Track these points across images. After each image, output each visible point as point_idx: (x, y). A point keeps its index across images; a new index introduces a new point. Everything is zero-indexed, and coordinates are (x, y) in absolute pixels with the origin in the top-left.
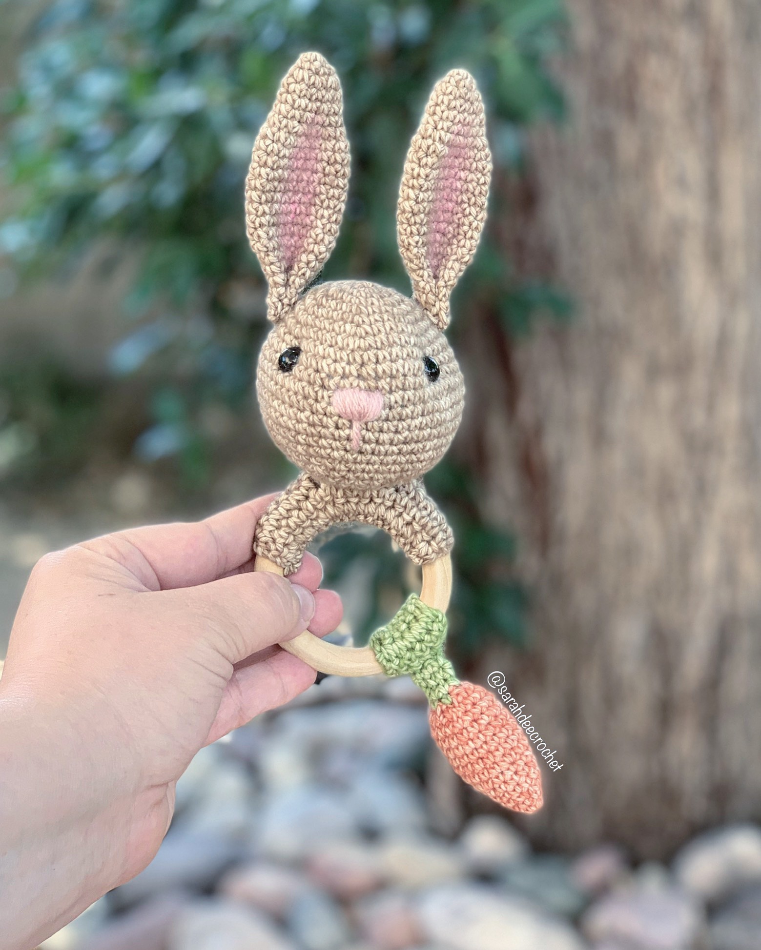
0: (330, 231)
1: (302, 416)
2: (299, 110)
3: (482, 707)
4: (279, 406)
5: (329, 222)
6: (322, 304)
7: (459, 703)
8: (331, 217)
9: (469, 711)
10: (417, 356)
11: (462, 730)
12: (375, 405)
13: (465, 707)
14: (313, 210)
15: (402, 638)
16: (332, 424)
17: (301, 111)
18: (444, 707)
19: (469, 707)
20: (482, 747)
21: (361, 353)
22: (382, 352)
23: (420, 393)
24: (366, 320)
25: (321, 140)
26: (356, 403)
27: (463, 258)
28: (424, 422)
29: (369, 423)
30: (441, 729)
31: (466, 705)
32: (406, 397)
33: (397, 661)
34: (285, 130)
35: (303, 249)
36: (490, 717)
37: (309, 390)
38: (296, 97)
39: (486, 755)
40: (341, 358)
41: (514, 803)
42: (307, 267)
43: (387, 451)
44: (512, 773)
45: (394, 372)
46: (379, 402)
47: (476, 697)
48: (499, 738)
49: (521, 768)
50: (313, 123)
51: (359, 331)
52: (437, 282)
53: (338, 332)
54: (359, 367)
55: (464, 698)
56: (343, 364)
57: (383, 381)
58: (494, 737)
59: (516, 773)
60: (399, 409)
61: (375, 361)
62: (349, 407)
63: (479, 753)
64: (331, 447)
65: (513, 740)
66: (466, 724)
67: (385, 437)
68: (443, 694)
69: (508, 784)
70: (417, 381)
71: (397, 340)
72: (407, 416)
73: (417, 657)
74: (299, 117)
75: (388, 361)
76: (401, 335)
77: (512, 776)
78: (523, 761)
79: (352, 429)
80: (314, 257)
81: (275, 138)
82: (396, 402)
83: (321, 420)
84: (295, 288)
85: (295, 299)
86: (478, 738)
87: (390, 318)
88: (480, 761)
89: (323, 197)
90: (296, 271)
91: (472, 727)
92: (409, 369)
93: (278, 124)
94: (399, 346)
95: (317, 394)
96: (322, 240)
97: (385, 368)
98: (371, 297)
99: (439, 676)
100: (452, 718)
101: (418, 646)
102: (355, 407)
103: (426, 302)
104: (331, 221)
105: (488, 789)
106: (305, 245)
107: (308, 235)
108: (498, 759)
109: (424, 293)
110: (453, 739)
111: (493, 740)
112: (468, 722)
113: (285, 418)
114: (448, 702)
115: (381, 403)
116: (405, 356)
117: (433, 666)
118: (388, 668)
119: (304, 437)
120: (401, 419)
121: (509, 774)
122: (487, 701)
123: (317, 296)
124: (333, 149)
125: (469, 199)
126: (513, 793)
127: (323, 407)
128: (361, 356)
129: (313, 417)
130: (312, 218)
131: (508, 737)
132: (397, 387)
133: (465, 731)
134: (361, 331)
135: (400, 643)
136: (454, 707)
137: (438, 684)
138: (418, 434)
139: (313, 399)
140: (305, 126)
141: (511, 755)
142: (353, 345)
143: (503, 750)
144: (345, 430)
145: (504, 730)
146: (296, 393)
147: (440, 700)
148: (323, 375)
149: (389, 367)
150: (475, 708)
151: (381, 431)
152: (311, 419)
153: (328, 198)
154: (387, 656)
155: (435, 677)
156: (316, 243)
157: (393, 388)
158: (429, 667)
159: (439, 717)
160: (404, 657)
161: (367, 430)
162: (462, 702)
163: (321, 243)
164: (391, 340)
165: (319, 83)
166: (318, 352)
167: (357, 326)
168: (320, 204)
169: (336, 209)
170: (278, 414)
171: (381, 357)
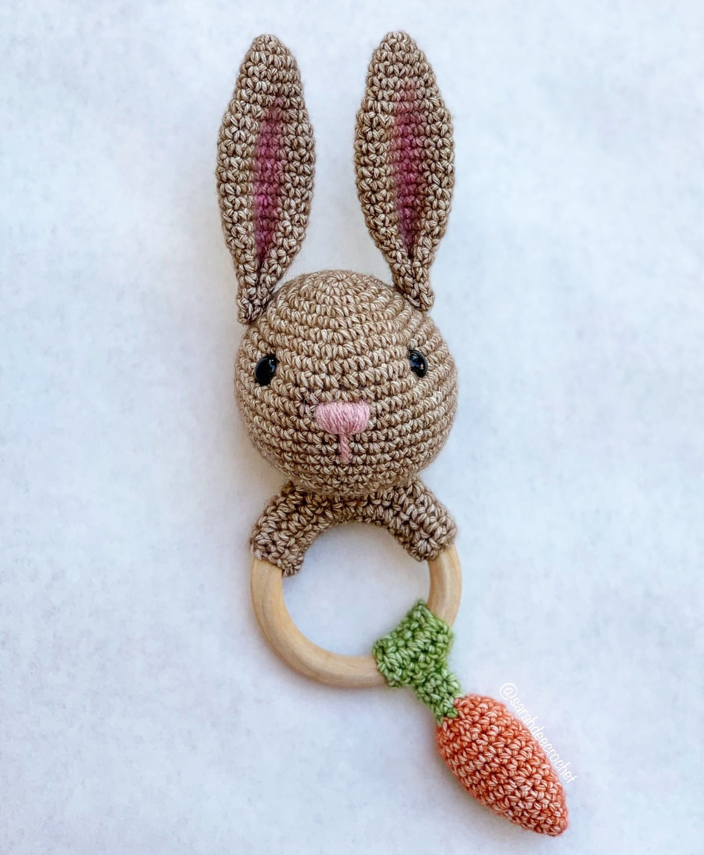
0: (298, 221)
1: (285, 434)
2: (261, 94)
3: (490, 718)
4: (260, 422)
5: (297, 213)
6: (294, 307)
7: (465, 715)
8: (299, 207)
9: (477, 722)
10: (400, 355)
11: (471, 743)
12: (361, 416)
13: (473, 719)
14: (279, 200)
15: (406, 647)
16: (319, 441)
17: (263, 95)
18: (450, 722)
19: (477, 718)
20: (493, 761)
21: (341, 361)
22: (363, 358)
23: (408, 396)
24: (343, 323)
25: (282, 124)
26: (341, 418)
27: (432, 231)
28: (416, 425)
29: (357, 435)
30: (449, 746)
31: (473, 716)
32: (393, 403)
33: (400, 672)
34: (249, 115)
35: (272, 245)
36: (500, 727)
37: (289, 405)
38: (256, 79)
39: (500, 769)
40: (320, 369)
41: (536, 822)
42: (277, 264)
43: (379, 460)
44: (529, 789)
45: (378, 378)
46: (365, 413)
47: (483, 708)
48: (512, 750)
49: (539, 783)
50: (274, 106)
51: (337, 337)
52: (412, 262)
53: (314, 339)
54: (340, 377)
55: (471, 709)
56: (323, 375)
57: (366, 389)
58: (506, 749)
59: (534, 788)
60: (388, 416)
61: (356, 368)
62: (334, 423)
63: (491, 767)
64: (320, 464)
65: (527, 752)
66: (475, 736)
67: (375, 447)
68: (449, 708)
69: (527, 802)
70: (404, 383)
71: (378, 343)
72: (397, 423)
73: (421, 669)
74: (261, 101)
75: (370, 367)
76: (381, 336)
77: (529, 791)
78: (541, 774)
79: (340, 443)
80: (285, 252)
81: (241, 125)
82: (383, 410)
83: (306, 437)
84: (266, 287)
85: (267, 299)
86: (489, 751)
87: (368, 318)
88: (493, 777)
89: (289, 185)
90: (266, 269)
91: (482, 739)
92: (394, 372)
93: (240, 109)
94: (380, 349)
95: (298, 410)
96: (291, 233)
97: (368, 376)
98: (346, 294)
99: (443, 690)
100: (460, 732)
101: (422, 657)
102: (340, 423)
103: (403, 286)
104: (299, 212)
105: (505, 809)
106: (274, 240)
107: (276, 228)
108: (512, 774)
109: (400, 276)
110: (462, 754)
111: (505, 752)
112: (477, 735)
113: (268, 435)
114: (454, 716)
115: (368, 413)
116: (388, 359)
117: (436, 679)
118: (389, 679)
119: (290, 454)
120: (391, 426)
121: (526, 790)
122: (496, 712)
123: (289, 296)
124: (296, 132)
125: (429, 166)
126: (532, 811)
127: (306, 424)
128: (341, 365)
129: (297, 435)
130: (280, 209)
131: (521, 748)
132: (383, 393)
133: (474, 744)
134: (338, 337)
135: (404, 652)
136: (461, 719)
137: (443, 698)
138: (410, 437)
139: (295, 416)
140: (267, 110)
141: (526, 768)
142: (331, 353)
143: (517, 762)
144: (332, 444)
145: (516, 741)
146: (277, 410)
147: (445, 715)
148: (303, 389)
149: (372, 373)
150: (483, 719)
151: (371, 440)
152: (295, 436)
153: (293, 187)
154: (389, 666)
155: (439, 691)
156: (285, 237)
157: (379, 396)
158: (432, 680)
159: (446, 733)
160: (407, 667)
161: (356, 442)
162: (469, 714)
163: (290, 237)
164: (371, 343)
165: (278, 61)
166: (295, 364)
167: (334, 331)
168: (286, 194)
169: (304, 198)
170: (260, 431)
171: (362, 364)
